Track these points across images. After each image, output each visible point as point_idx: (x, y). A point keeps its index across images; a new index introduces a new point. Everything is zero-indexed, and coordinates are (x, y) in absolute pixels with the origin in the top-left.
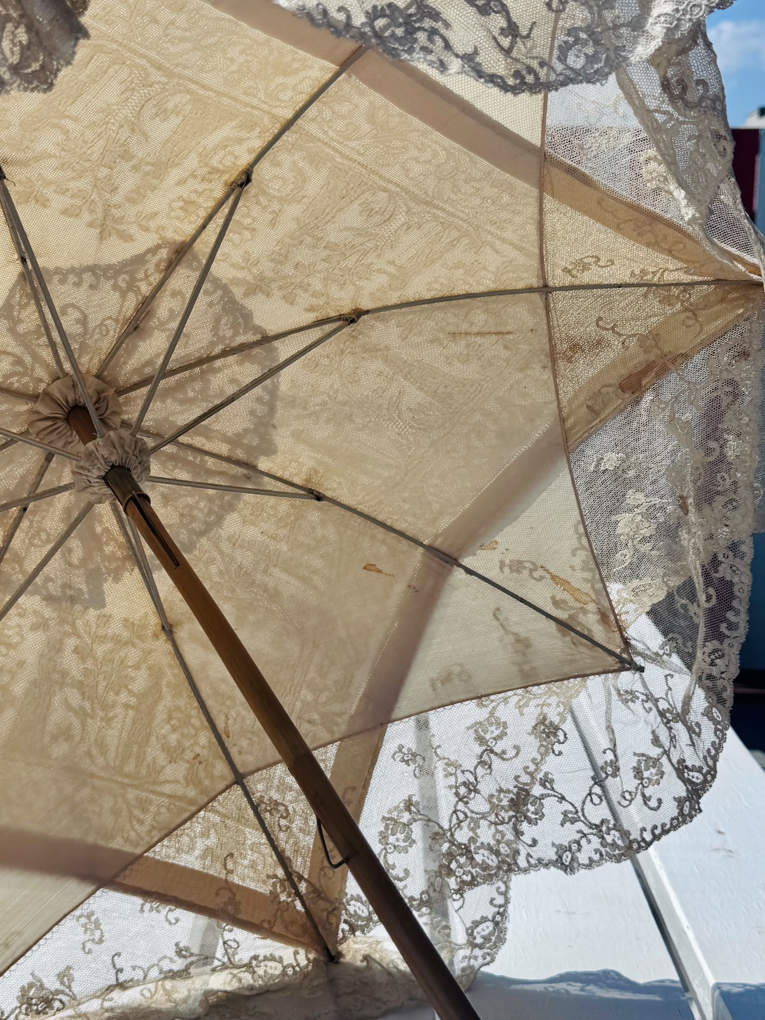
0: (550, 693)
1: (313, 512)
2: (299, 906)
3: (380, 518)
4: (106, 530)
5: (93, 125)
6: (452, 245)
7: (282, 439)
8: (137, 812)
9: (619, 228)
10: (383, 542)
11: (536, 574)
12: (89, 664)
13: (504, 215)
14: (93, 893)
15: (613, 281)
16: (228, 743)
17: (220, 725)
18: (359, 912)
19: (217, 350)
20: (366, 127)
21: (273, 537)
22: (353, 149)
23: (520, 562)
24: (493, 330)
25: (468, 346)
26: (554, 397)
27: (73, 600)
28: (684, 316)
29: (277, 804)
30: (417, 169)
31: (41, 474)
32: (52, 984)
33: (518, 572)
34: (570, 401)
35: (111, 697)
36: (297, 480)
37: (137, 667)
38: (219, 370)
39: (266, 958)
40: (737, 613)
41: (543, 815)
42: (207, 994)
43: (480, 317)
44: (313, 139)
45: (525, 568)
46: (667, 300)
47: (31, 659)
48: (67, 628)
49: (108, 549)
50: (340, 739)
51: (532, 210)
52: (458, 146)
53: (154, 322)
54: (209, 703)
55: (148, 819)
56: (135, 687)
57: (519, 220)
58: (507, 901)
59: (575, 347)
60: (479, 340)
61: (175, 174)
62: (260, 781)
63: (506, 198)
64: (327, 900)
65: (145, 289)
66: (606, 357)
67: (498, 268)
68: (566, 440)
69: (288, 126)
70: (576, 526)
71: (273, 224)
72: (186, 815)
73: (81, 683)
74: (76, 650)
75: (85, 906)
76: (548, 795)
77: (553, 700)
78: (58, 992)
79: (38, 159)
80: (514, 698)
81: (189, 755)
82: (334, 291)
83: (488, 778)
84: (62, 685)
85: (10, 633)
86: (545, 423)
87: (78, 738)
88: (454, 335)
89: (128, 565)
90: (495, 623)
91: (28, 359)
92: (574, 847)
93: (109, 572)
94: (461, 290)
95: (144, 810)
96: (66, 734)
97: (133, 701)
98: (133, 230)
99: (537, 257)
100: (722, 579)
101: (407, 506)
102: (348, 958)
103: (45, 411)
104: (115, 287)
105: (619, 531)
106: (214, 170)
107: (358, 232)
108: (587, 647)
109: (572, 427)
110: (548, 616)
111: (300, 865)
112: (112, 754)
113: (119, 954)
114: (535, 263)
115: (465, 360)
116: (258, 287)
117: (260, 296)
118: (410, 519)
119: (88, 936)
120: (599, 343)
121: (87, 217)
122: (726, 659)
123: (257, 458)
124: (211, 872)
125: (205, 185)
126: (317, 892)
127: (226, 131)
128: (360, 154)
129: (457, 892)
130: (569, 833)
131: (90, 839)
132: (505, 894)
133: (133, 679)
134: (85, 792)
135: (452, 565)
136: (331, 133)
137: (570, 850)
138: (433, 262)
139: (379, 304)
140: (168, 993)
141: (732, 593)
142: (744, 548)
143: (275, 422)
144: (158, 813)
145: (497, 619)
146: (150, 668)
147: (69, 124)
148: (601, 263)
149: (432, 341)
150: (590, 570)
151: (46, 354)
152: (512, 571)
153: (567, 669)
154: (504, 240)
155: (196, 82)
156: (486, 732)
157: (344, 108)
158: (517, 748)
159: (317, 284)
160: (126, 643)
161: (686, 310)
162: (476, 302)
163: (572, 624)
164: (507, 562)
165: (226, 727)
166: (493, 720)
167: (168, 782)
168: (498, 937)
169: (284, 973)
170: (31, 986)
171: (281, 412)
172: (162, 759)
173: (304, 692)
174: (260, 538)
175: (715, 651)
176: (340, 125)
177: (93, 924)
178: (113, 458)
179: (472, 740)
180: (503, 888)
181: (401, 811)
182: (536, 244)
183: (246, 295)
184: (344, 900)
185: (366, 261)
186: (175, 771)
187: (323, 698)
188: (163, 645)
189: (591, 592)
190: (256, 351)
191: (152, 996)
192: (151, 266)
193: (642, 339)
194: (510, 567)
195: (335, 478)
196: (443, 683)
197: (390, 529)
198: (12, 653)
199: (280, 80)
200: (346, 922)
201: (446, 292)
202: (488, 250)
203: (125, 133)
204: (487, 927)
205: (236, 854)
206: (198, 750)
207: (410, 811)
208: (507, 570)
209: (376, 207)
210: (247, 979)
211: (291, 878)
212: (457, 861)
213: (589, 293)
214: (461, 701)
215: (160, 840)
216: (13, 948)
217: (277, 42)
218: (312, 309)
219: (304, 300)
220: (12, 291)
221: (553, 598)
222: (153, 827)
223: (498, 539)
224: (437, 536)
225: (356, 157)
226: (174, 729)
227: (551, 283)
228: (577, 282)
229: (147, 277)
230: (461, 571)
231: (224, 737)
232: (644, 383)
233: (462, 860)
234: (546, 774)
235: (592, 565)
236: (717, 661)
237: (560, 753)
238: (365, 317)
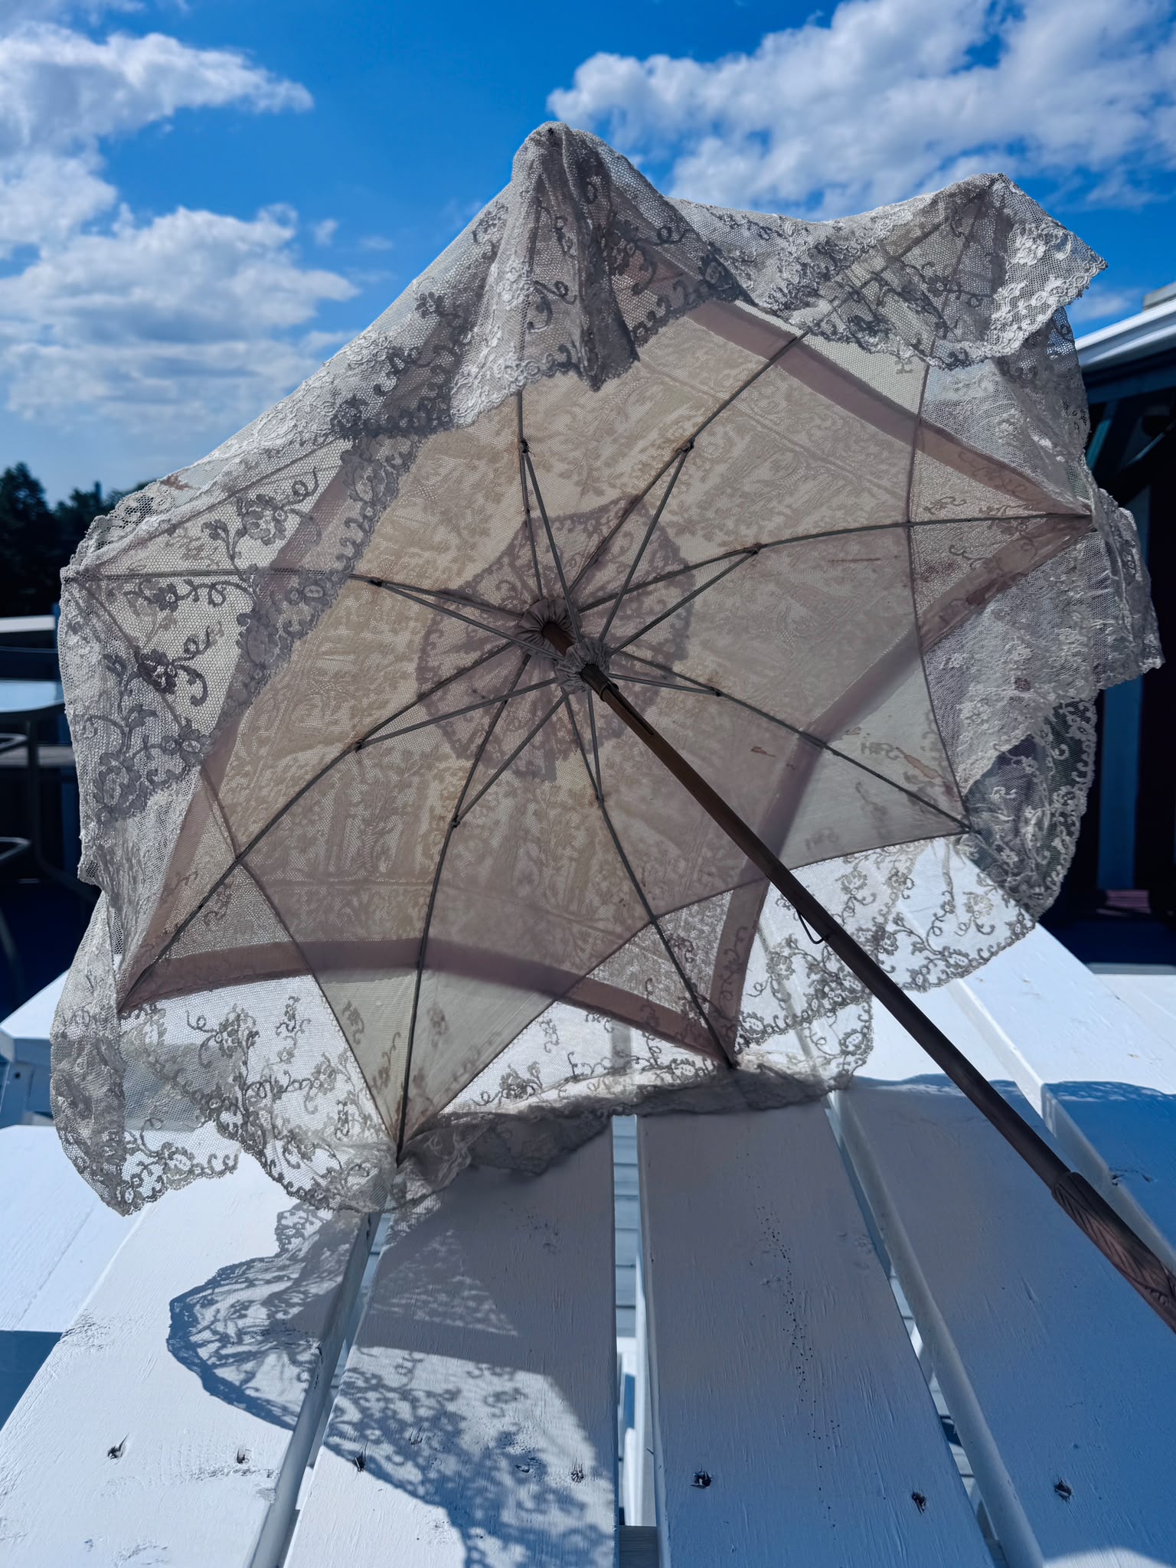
0: (902, 851)
1: (713, 705)
2: (703, 1022)
3: (765, 710)
4: (560, 719)
5: (593, 410)
6: (838, 492)
7: (693, 648)
8: (580, 943)
9: (974, 476)
10: (767, 730)
11: (892, 754)
12: (544, 824)
13: (883, 467)
14: (551, 1004)
15: (963, 517)
16: (645, 891)
17: (638, 876)
18: (754, 1027)
19: (651, 578)
20: (784, 404)
21: (683, 726)
22: (771, 420)
23: (879, 745)
24: (864, 557)
25: (844, 570)
26: (912, 610)
27: (534, 774)
28: (1022, 542)
29: (684, 940)
30: (818, 433)
31: (519, 675)
32: (525, 1075)
33: (877, 752)
34: (925, 613)
35: (560, 851)
36: (701, 680)
37: (577, 828)
38: (650, 593)
39: (682, 1062)
40: (1086, 764)
41: (897, 947)
42: (641, 1088)
43: (854, 548)
44: (743, 414)
45: (882, 749)
46: (1008, 531)
47: (504, 819)
48: (530, 796)
49: (560, 734)
50: (734, 889)
51: (905, 463)
52: (853, 415)
53: (609, 557)
54: (630, 858)
55: (588, 948)
56: (577, 843)
57: (894, 470)
58: (871, 1018)
59: (932, 569)
60: (852, 565)
61: (641, 444)
62: (670, 921)
63: (885, 454)
64: (725, 1018)
65: (605, 531)
66: (956, 577)
67: (872, 508)
68: (921, 645)
69: (725, 405)
70: (927, 714)
71: (703, 480)
72: (616, 947)
73: (539, 839)
74: (535, 813)
75: (545, 1014)
76: (900, 931)
77: (903, 857)
78: (530, 1081)
79: (550, 437)
80: (873, 855)
81: (616, 899)
82: (743, 530)
83: (851, 919)
84: (525, 840)
85: (490, 798)
86: (903, 632)
87: (536, 883)
88: (833, 562)
89: (573, 746)
90: (857, 795)
91: (519, 585)
92: (924, 971)
93: (560, 752)
94: (841, 526)
95: (585, 941)
96: (528, 879)
97: (575, 855)
98: (605, 487)
99: (904, 499)
100: (1072, 738)
101: (787, 700)
102: (743, 1067)
103: (527, 625)
104: (585, 530)
105: (962, 716)
106: (668, 441)
107: (766, 483)
108: (934, 815)
109: (926, 634)
110: (901, 789)
111: (702, 989)
112: (561, 895)
113: (572, 1053)
114: (903, 504)
115: (840, 581)
116: (687, 528)
117: (687, 536)
118: (789, 711)
119: (548, 1039)
120: (950, 565)
121: (575, 478)
122: (1076, 801)
123: (672, 662)
124: (636, 992)
125: (659, 452)
126: (718, 1012)
127: (683, 411)
128: (776, 424)
129: (830, 1011)
130: (918, 961)
131: (547, 962)
132: (868, 1012)
133: (575, 838)
134: (543, 925)
135: (822, 748)
136: (756, 410)
137: (921, 973)
138: (822, 505)
139: (776, 539)
140: (608, 1087)
141: (1081, 749)
142: (1088, 714)
143: (688, 633)
144: (594, 944)
145: (859, 792)
146: (587, 830)
147: (577, 410)
148: (956, 503)
149: (814, 568)
150: (938, 750)
151: (532, 582)
152: (871, 752)
153: (917, 833)
154: (879, 487)
155: (670, 376)
156: (850, 883)
157: (769, 391)
158: (874, 895)
159: (730, 524)
160: (570, 809)
161: (1024, 537)
162: (852, 536)
163: (920, 795)
164: (868, 744)
165: (643, 878)
166: (856, 873)
167: (602, 919)
168: (867, 1045)
169: (697, 1075)
170: (509, 1075)
171: (694, 625)
172: (596, 901)
173: (704, 850)
174: (672, 726)
175: (1068, 793)
176: (764, 403)
177: (551, 1028)
178: (587, 659)
179: (839, 890)
180: (867, 1008)
181: (783, 947)
182: (905, 489)
183: (677, 534)
184: (741, 1018)
185: (770, 506)
186: (606, 912)
187: (720, 854)
188: (595, 812)
189: (938, 769)
190: (680, 577)
191: (596, 1089)
192: (612, 514)
193: (987, 562)
194: (870, 749)
195: (731, 678)
196: (816, 843)
197: (772, 719)
198: (491, 814)
199: (726, 372)
200: (741, 1036)
201: (828, 529)
202: (866, 494)
203: (614, 415)
204: (856, 1038)
205: (654, 979)
206: (622, 895)
207: (790, 947)
208: (867, 751)
209: (783, 464)
210: (668, 1078)
211: (696, 1001)
212: (830, 986)
213: (943, 526)
214: (831, 858)
215: (598, 966)
216: (495, 1046)
217: (732, 345)
218: (723, 544)
219: (720, 536)
220: (516, 534)
221: (905, 774)
222: (592, 955)
223: (861, 725)
224: (810, 724)
225: (774, 427)
226: (605, 878)
227: (913, 520)
228: (934, 518)
229: (608, 522)
230: (830, 752)
231: (641, 885)
232: (987, 596)
233: (833, 985)
234: (898, 914)
235: (940, 746)
236: (1069, 802)
237: (908, 897)
238: (763, 550)
